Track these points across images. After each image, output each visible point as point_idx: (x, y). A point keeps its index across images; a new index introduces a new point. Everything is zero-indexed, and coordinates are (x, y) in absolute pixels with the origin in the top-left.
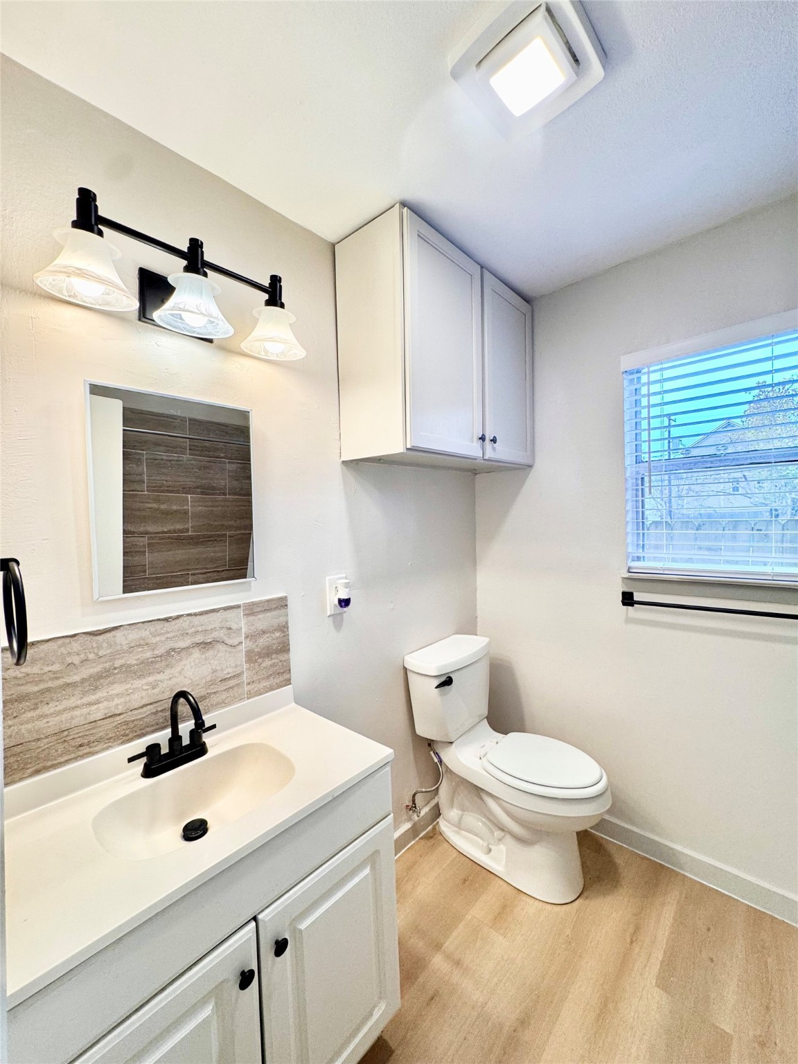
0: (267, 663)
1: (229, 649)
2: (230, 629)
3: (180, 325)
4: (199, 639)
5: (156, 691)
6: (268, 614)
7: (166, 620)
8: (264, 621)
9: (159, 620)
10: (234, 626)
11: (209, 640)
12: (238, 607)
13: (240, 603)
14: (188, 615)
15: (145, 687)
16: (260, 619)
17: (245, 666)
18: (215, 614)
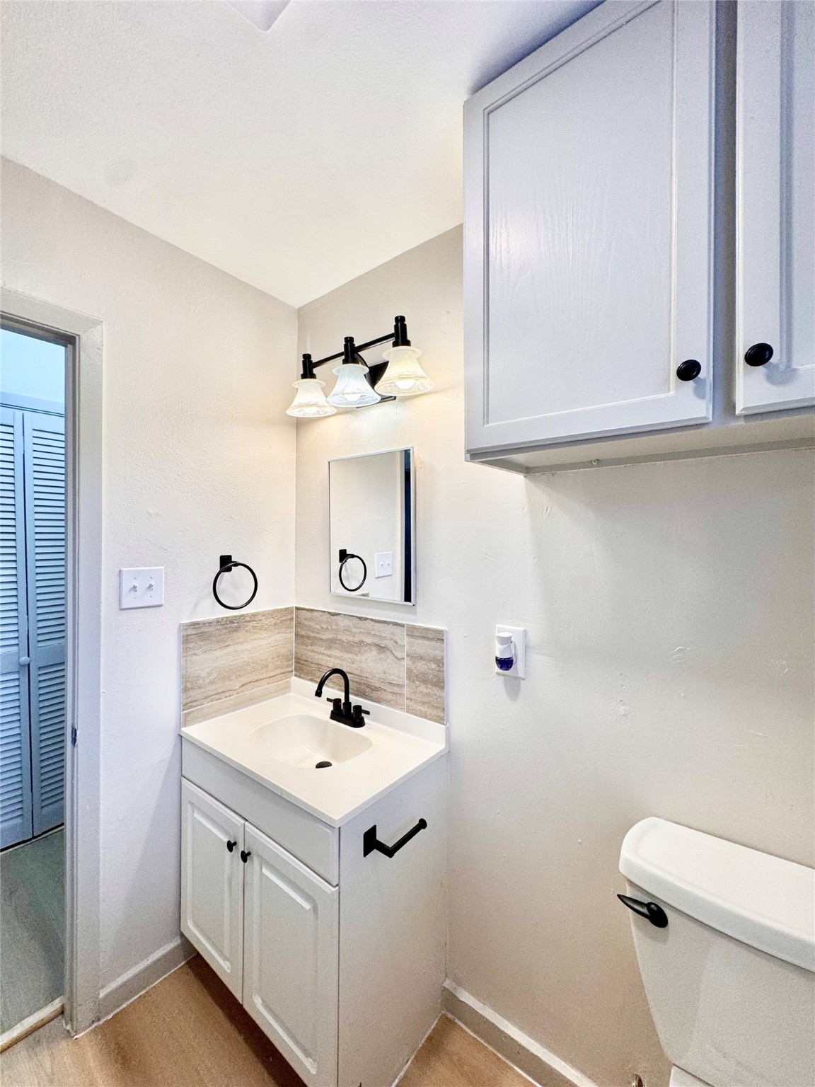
0: (422, 688)
1: (395, 659)
2: (396, 642)
3: (367, 400)
4: (377, 641)
5: (354, 666)
6: (426, 642)
7: (360, 618)
8: (423, 647)
9: (357, 617)
10: (399, 642)
11: (382, 645)
12: (403, 626)
13: (405, 622)
14: (372, 620)
15: (349, 660)
16: (418, 644)
17: (406, 682)
18: (385, 625)
